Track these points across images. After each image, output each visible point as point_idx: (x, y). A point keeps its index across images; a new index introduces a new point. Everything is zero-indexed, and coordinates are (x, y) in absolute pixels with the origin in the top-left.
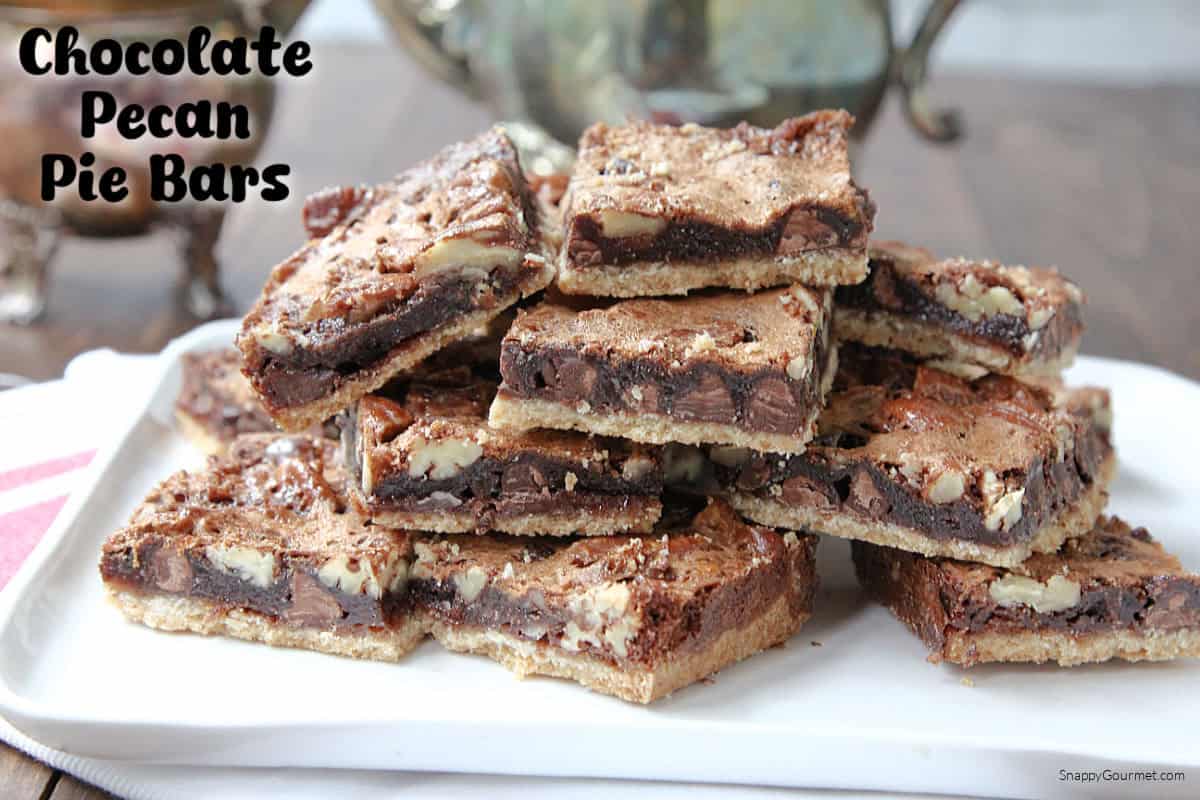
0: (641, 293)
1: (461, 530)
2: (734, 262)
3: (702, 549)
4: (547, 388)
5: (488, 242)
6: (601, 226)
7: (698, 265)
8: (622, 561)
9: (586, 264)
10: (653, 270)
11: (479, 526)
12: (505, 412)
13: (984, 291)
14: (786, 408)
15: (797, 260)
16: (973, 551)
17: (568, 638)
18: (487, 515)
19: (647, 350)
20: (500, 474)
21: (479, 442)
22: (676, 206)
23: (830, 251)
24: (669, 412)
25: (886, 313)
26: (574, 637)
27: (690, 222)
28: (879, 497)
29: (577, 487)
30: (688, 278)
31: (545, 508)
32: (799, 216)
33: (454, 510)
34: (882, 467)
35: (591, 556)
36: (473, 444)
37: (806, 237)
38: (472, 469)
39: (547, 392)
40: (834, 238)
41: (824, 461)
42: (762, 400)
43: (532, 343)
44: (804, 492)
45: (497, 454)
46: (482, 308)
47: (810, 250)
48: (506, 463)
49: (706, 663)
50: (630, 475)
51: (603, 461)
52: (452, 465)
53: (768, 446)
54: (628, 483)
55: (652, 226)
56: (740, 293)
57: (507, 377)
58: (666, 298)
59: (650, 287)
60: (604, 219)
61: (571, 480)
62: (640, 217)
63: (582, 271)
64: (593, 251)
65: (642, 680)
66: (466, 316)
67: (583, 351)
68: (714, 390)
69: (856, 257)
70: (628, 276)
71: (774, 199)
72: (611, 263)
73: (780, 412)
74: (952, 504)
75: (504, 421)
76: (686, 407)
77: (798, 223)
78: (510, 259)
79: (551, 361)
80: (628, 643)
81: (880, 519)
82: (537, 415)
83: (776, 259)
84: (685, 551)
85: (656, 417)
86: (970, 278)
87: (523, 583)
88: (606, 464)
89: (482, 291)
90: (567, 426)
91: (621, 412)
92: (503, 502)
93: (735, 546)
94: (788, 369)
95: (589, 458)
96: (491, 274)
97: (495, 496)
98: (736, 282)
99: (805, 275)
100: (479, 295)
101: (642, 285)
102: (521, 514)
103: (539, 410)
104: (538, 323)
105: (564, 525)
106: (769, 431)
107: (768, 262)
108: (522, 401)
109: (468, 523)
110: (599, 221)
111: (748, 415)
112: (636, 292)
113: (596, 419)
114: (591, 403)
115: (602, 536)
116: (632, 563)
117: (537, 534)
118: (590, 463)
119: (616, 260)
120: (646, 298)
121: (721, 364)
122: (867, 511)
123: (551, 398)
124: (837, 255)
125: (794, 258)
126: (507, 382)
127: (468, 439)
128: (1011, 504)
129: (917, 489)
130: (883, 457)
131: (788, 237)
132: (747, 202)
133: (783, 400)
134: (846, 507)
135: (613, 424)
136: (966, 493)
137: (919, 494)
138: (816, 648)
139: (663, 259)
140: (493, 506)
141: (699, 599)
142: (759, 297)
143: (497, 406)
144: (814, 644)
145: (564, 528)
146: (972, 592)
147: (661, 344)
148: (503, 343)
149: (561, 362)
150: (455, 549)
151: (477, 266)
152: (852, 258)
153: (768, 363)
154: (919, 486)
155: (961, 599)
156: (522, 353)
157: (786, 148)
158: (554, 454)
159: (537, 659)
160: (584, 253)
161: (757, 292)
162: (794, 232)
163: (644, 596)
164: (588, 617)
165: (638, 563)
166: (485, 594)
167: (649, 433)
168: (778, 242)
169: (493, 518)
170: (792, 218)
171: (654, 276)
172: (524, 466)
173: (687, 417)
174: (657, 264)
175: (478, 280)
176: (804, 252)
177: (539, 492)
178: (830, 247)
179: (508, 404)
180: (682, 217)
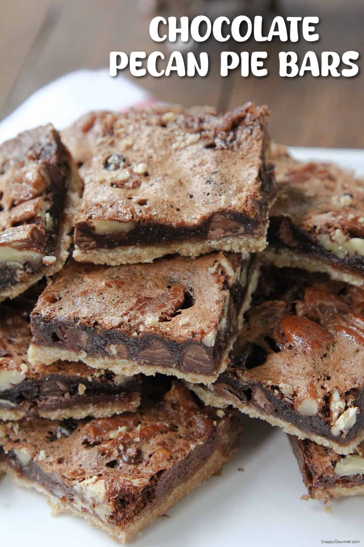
0: (124, 263)
1: (18, 418)
2: (181, 244)
3: (162, 433)
4: (60, 342)
5: (20, 248)
6: (94, 228)
7: (157, 246)
8: (110, 450)
9: (87, 248)
10: (130, 251)
11: (29, 416)
12: (37, 354)
13: (347, 240)
14: (205, 361)
15: (220, 242)
16: (326, 443)
17: (76, 503)
18: (32, 410)
19: (117, 324)
20: (38, 387)
21: (22, 373)
22: (140, 215)
23: (240, 237)
24: (134, 359)
25: (287, 250)
26: (78, 504)
27: (149, 224)
28: (269, 403)
29: (86, 391)
30: (152, 253)
31: (68, 405)
32: (219, 218)
33: (12, 409)
34: (269, 388)
35: (95, 438)
36: (19, 372)
37: (224, 229)
38: (21, 385)
39: (60, 344)
40: (242, 229)
41: (235, 378)
42: (190, 356)
43: (48, 316)
44: (226, 392)
45: (35, 377)
46: (22, 281)
47: (227, 236)
48: (41, 381)
49: (163, 508)
50: (119, 383)
51: (101, 377)
52: (8, 384)
53: (196, 379)
54: (118, 387)
55: (126, 227)
56: (187, 259)
57: (35, 334)
58: (140, 264)
59: (130, 259)
60: (95, 224)
61: (82, 389)
62: (117, 223)
63: (85, 253)
64: (90, 242)
65: (119, 534)
66: (12, 287)
67: (78, 324)
68: (160, 349)
69: (258, 239)
70: (114, 254)
71: (208, 194)
72: (103, 247)
73: (202, 363)
74: (311, 417)
75: (36, 359)
76: (144, 357)
77: (219, 222)
78: (35, 258)
79: (60, 328)
80: (107, 517)
81: (271, 414)
82: (56, 356)
83: (207, 242)
84: (151, 436)
85: (127, 361)
86: (338, 232)
87: (51, 464)
88: (103, 378)
89: (21, 275)
90: (76, 360)
91: (105, 357)
92: (42, 403)
93: (185, 424)
94: (203, 341)
95: (92, 375)
96: (24, 265)
97: (37, 397)
98: (184, 253)
99: (227, 248)
100: (19, 276)
101: (124, 258)
102: (54, 409)
103: (56, 353)
104: (56, 293)
105: (81, 413)
106: (195, 372)
107: (202, 243)
108: (47, 348)
109: (22, 414)
110: (91, 225)
111: (182, 364)
112: (120, 262)
113: (91, 360)
114: (87, 352)
115: (103, 418)
116: (116, 452)
117: (64, 419)
118: (93, 379)
119: (106, 246)
120: (128, 265)
121: (162, 336)
122: (263, 409)
123: (62, 346)
124: (245, 239)
125: (218, 241)
126: (36, 337)
127: (16, 371)
128: (347, 420)
129: (290, 403)
130: (270, 383)
131: (213, 230)
132: (191, 197)
133: (202, 357)
134: (250, 404)
135: (102, 364)
136: (319, 412)
137: (292, 406)
138: (240, 473)
139: (135, 244)
140: (35, 404)
141: (153, 481)
142: (199, 261)
143: (31, 350)
144: (240, 469)
145: (80, 414)
146: (323, 473)
147: (126, 318)
148: (31, 315)
149: (66, 329)
150: (16, 428)
151: (16, 261)
152: (254, 240)
153: (191, 337)
154: (291, 402)
155: (317, 477)
156: (42, 323)
157: (224, 140)
158: (70, 375)
159: (62, 507)
160: (85, 243)
161: (197, 258)
162: (216, 227)
163: (115, 492)
164: (85, 496)
165: (119, 451)
166: (31, 463)
167: (124, 369)
168: (206, 232)
169: (37, 411)
170: (214, 219)
171: (131, 253)
172: (53, 381)
173: (145, 363)
174: (132, 247)
175: (17, 268)
176: (223, 237)
177: (63, 395)
178: (239, 234)
179: (38, 350)
180: (144, 221)
